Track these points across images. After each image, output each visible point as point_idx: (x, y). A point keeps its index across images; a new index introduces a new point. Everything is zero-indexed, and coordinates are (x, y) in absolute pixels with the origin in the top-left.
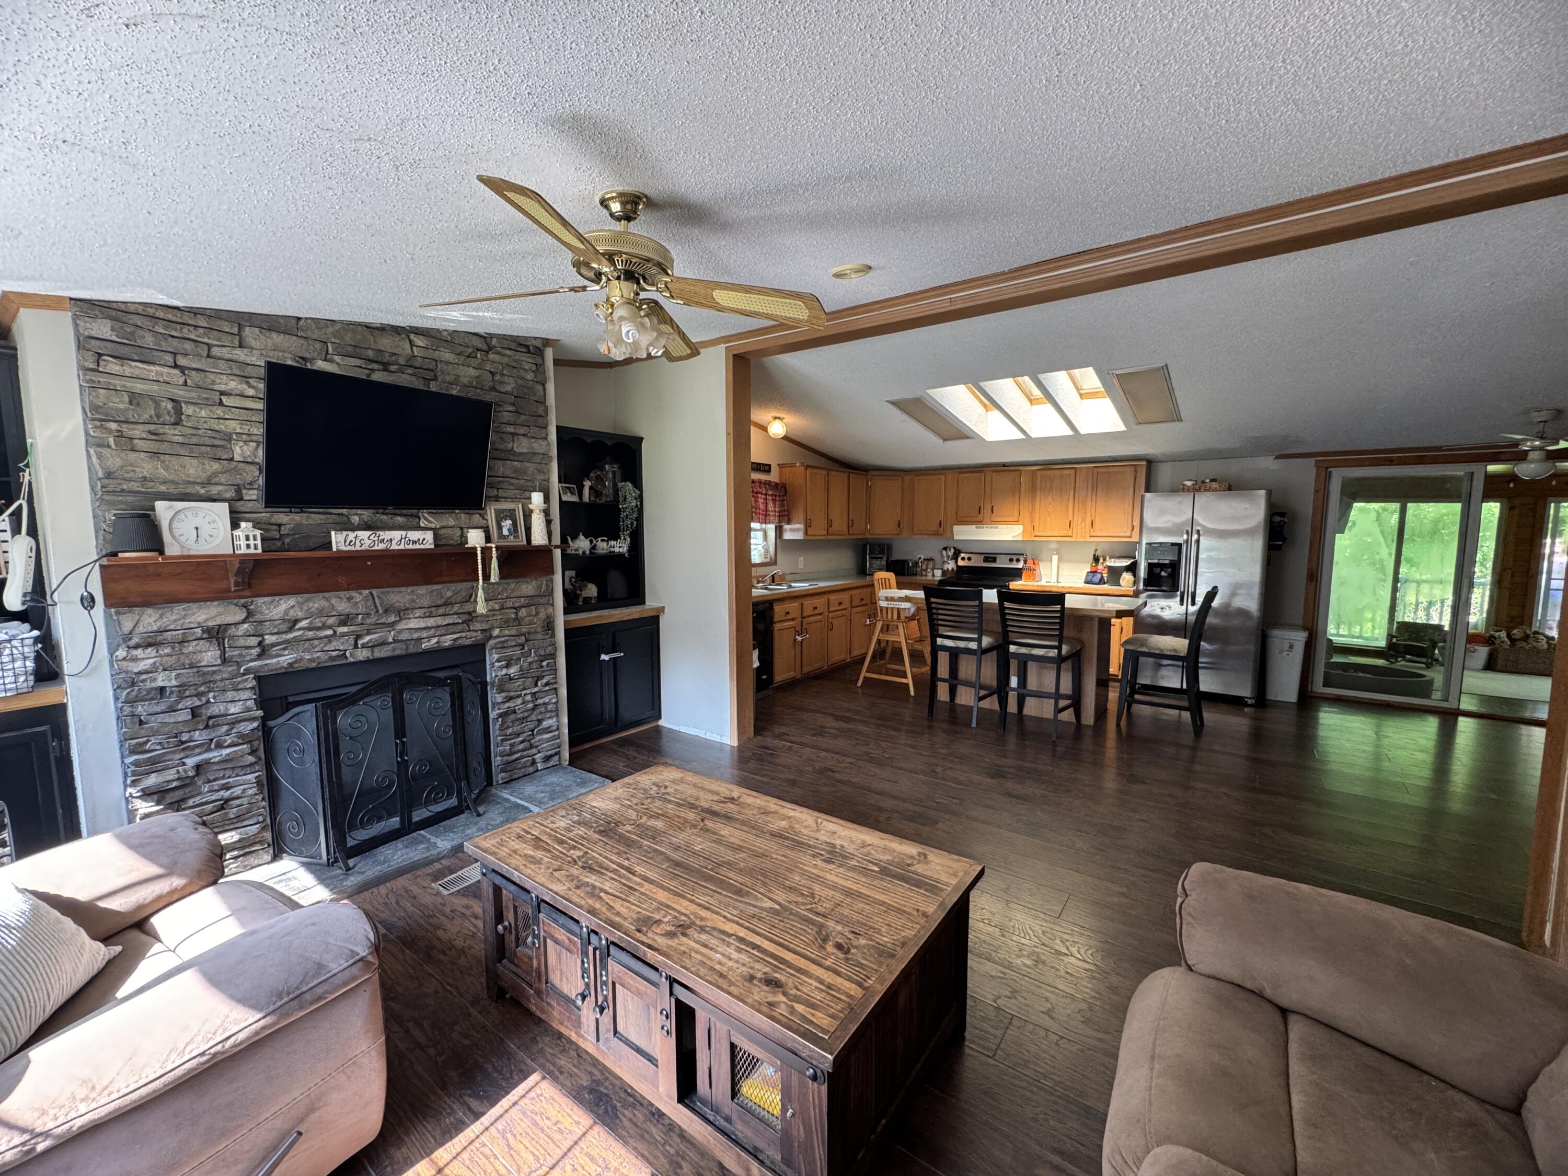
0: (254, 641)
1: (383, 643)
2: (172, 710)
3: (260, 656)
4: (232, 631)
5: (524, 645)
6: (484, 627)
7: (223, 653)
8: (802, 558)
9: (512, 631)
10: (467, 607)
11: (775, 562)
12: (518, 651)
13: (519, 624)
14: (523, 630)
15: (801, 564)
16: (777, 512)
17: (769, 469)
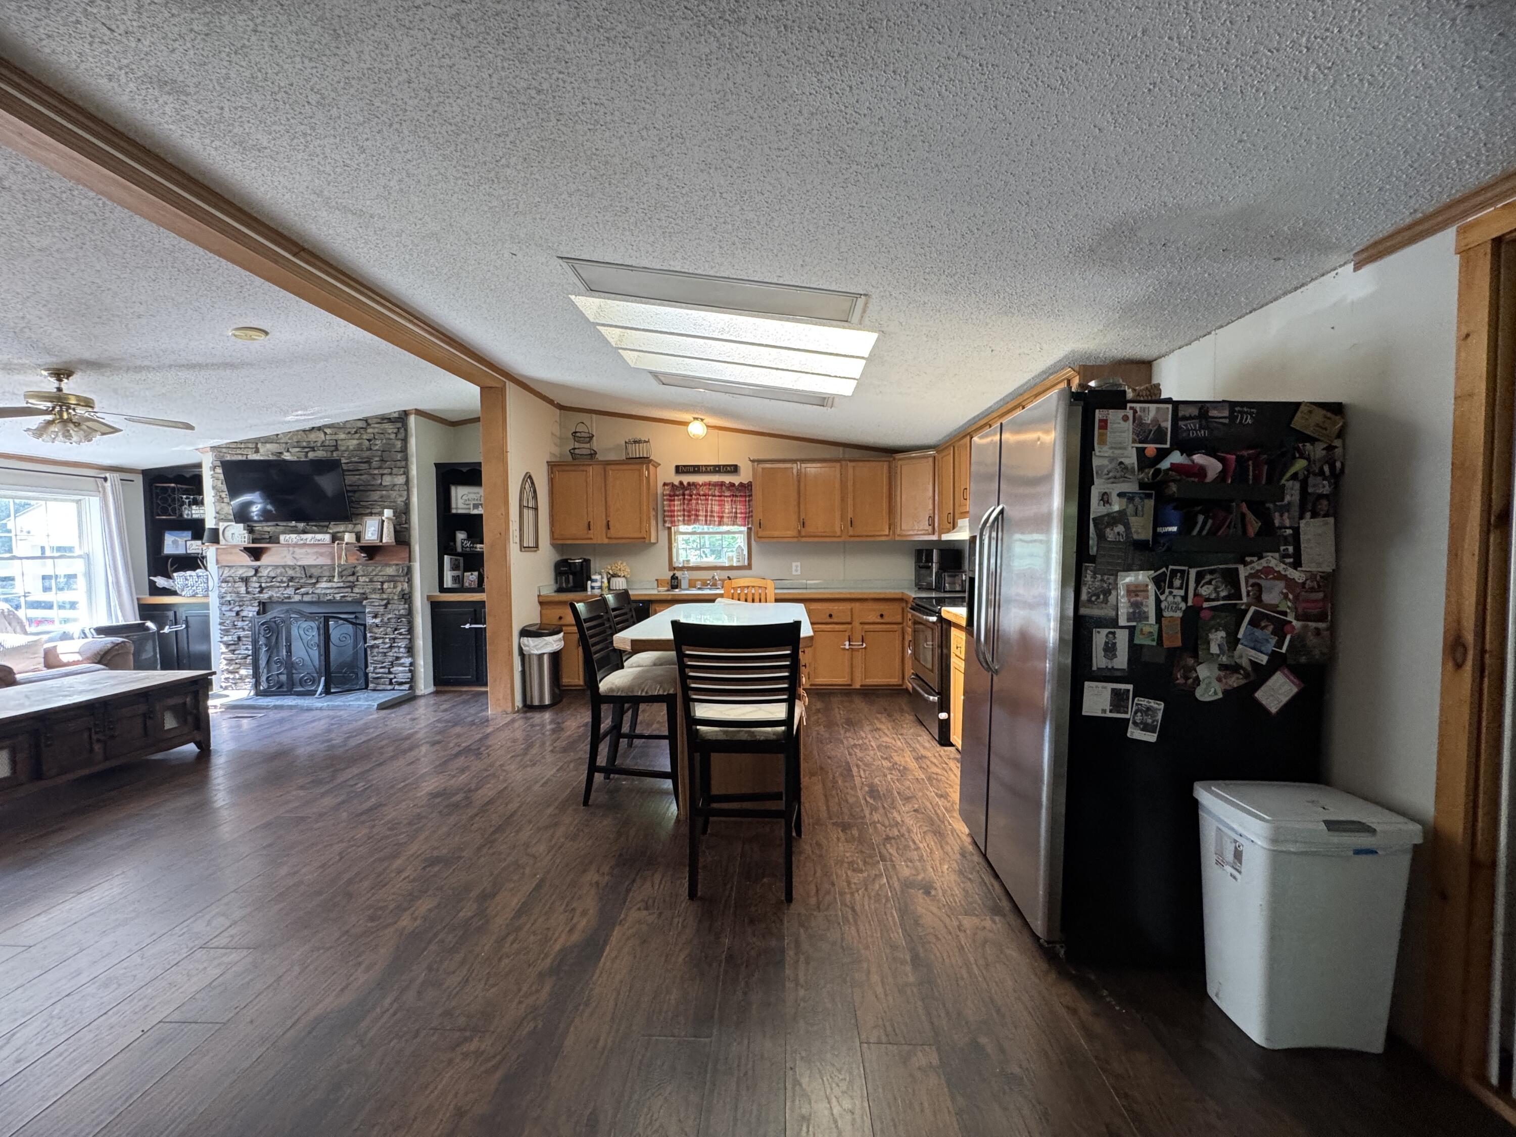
0: (257, 585)
1: (307, 594)
2: (231, 610)
3: (260, 592)
4: (251, 579)
5: (386, 606)
6: (362, 591)
7: (247, 588)
8: (799, 564)
9: (378, 596)
10: (351, 579)
11: (749, 567)
12: (382, 609)
13: (383, 592)
14: (385, 596)
15: (796, 571)
16: (741, 513)
17: (734, 469)
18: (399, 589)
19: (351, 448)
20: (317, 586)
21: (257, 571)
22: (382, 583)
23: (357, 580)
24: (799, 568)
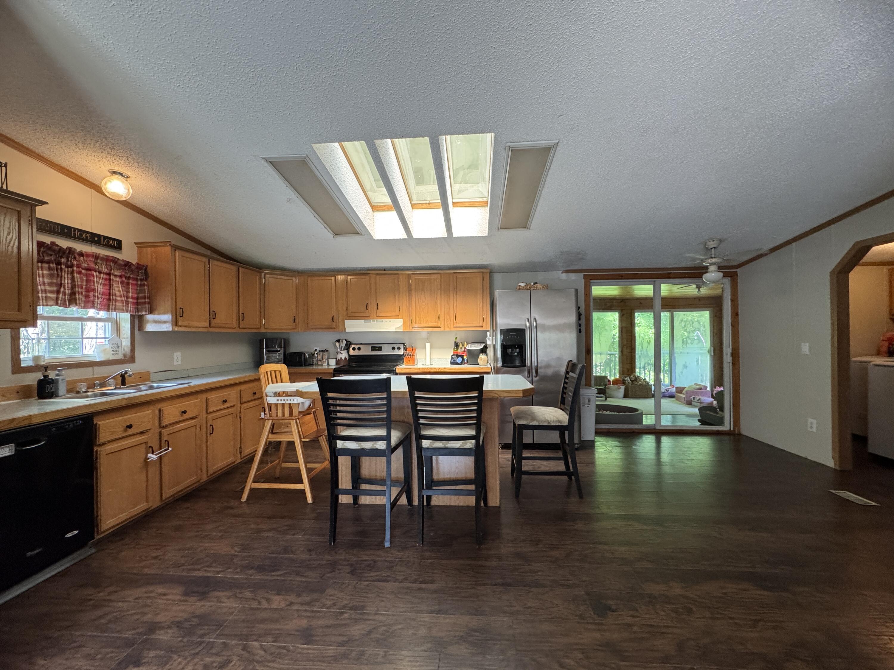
8: (179, 354)
11: (131, 359)
15: (177, 361)
16: (132, 298)
17: (117, 245)
24: (180, 359)
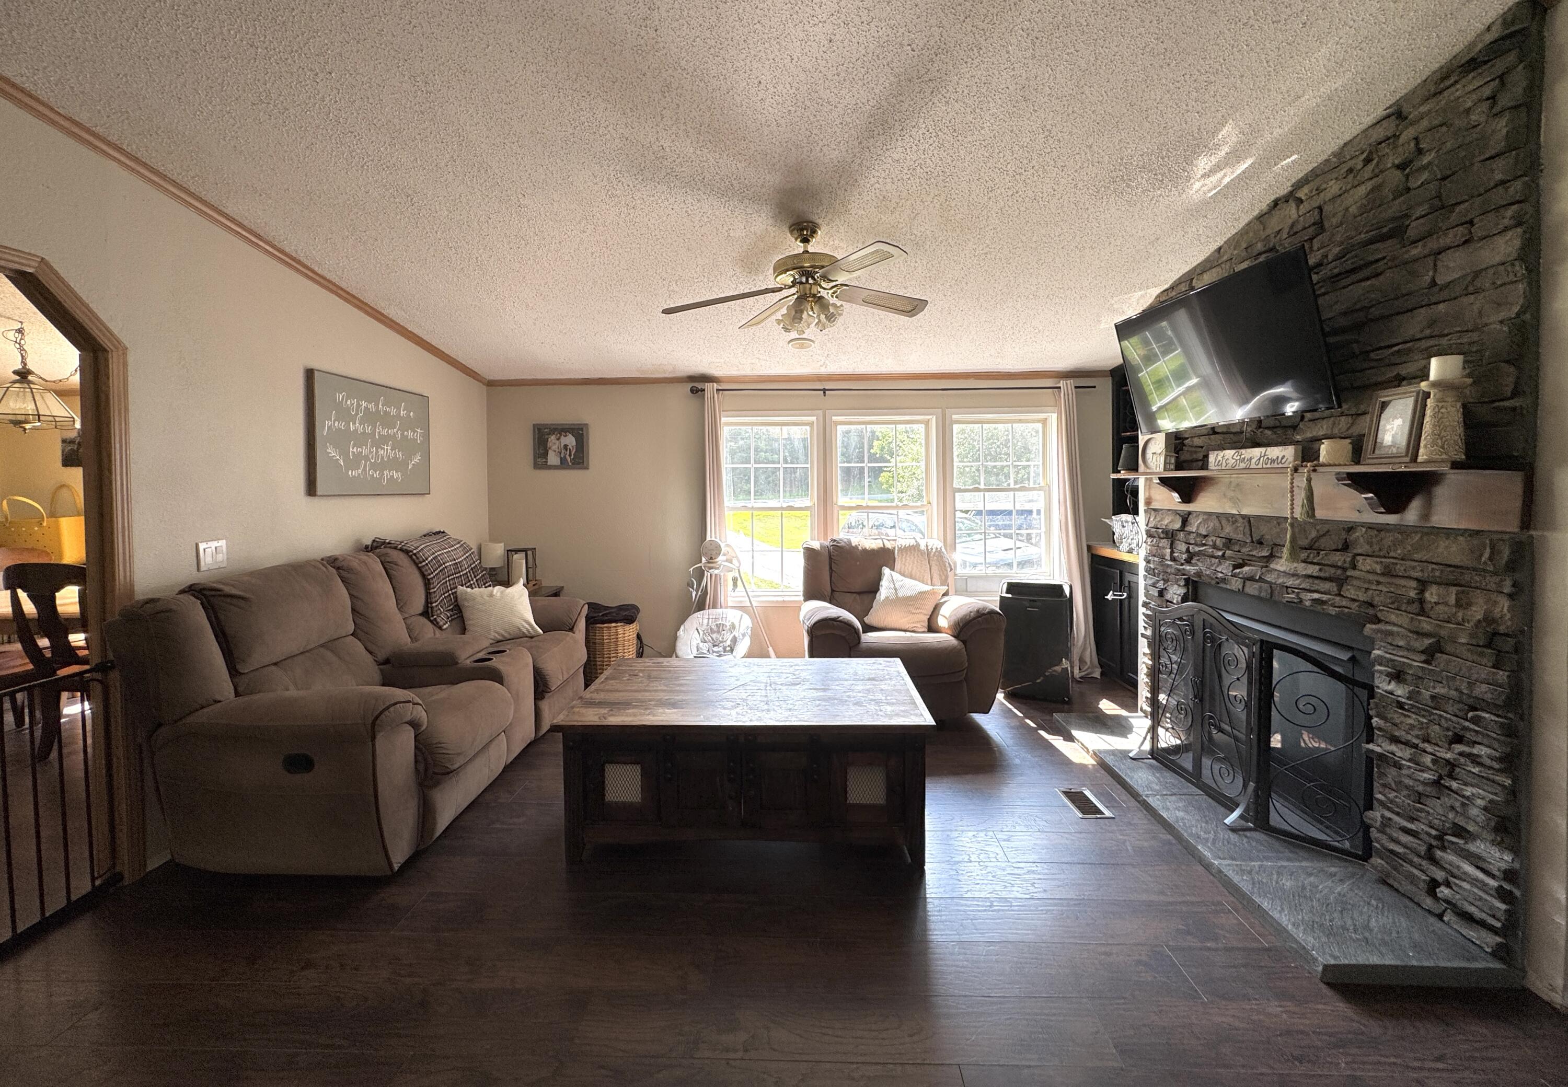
0: (1183, 547)
1: (1251, 579)
3: (1189, 561)
4: (1178, 536)
5: (1430, 654)
6: (1362, 597)
7: (1172, 552)
9: (1404, 620)
10: (1338, 558)
12: (1416, 663)
13: (1422, 612)
14: (1426, 625)
18: (1477, 612)
19: (1353, 210)
20: (1272, 566)
21: (1185, 522)
22: (1423, 585)
23: (1354, 567)
